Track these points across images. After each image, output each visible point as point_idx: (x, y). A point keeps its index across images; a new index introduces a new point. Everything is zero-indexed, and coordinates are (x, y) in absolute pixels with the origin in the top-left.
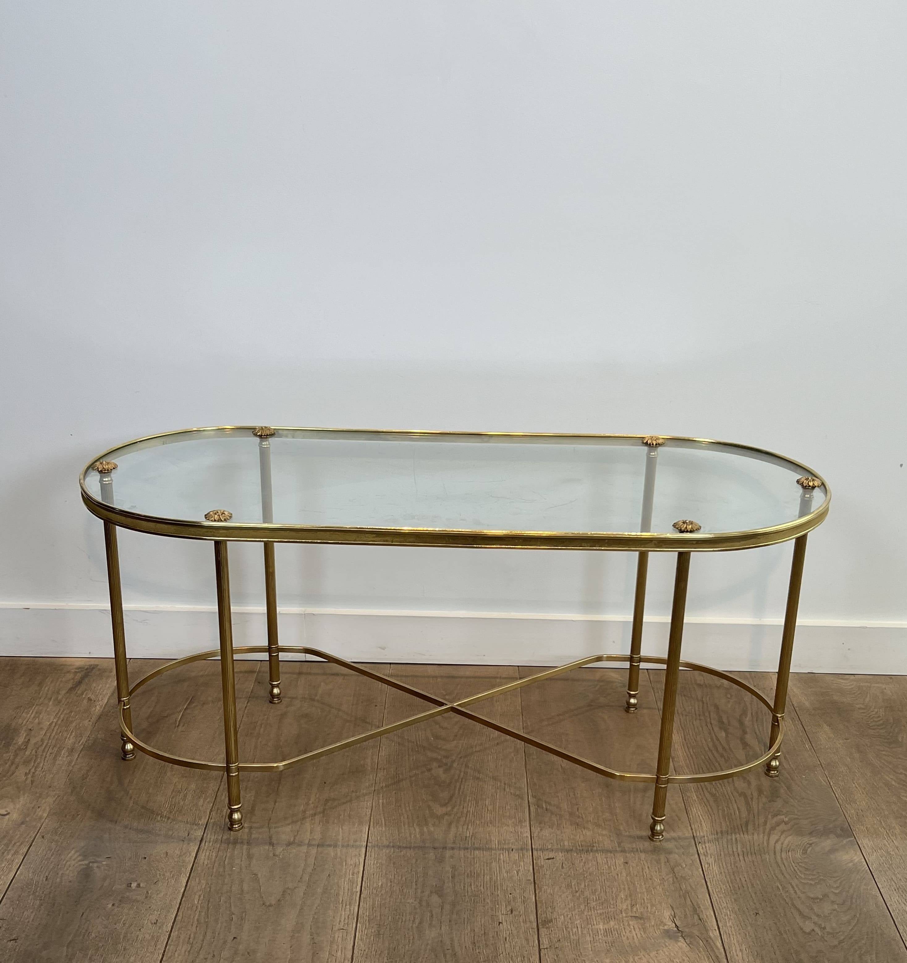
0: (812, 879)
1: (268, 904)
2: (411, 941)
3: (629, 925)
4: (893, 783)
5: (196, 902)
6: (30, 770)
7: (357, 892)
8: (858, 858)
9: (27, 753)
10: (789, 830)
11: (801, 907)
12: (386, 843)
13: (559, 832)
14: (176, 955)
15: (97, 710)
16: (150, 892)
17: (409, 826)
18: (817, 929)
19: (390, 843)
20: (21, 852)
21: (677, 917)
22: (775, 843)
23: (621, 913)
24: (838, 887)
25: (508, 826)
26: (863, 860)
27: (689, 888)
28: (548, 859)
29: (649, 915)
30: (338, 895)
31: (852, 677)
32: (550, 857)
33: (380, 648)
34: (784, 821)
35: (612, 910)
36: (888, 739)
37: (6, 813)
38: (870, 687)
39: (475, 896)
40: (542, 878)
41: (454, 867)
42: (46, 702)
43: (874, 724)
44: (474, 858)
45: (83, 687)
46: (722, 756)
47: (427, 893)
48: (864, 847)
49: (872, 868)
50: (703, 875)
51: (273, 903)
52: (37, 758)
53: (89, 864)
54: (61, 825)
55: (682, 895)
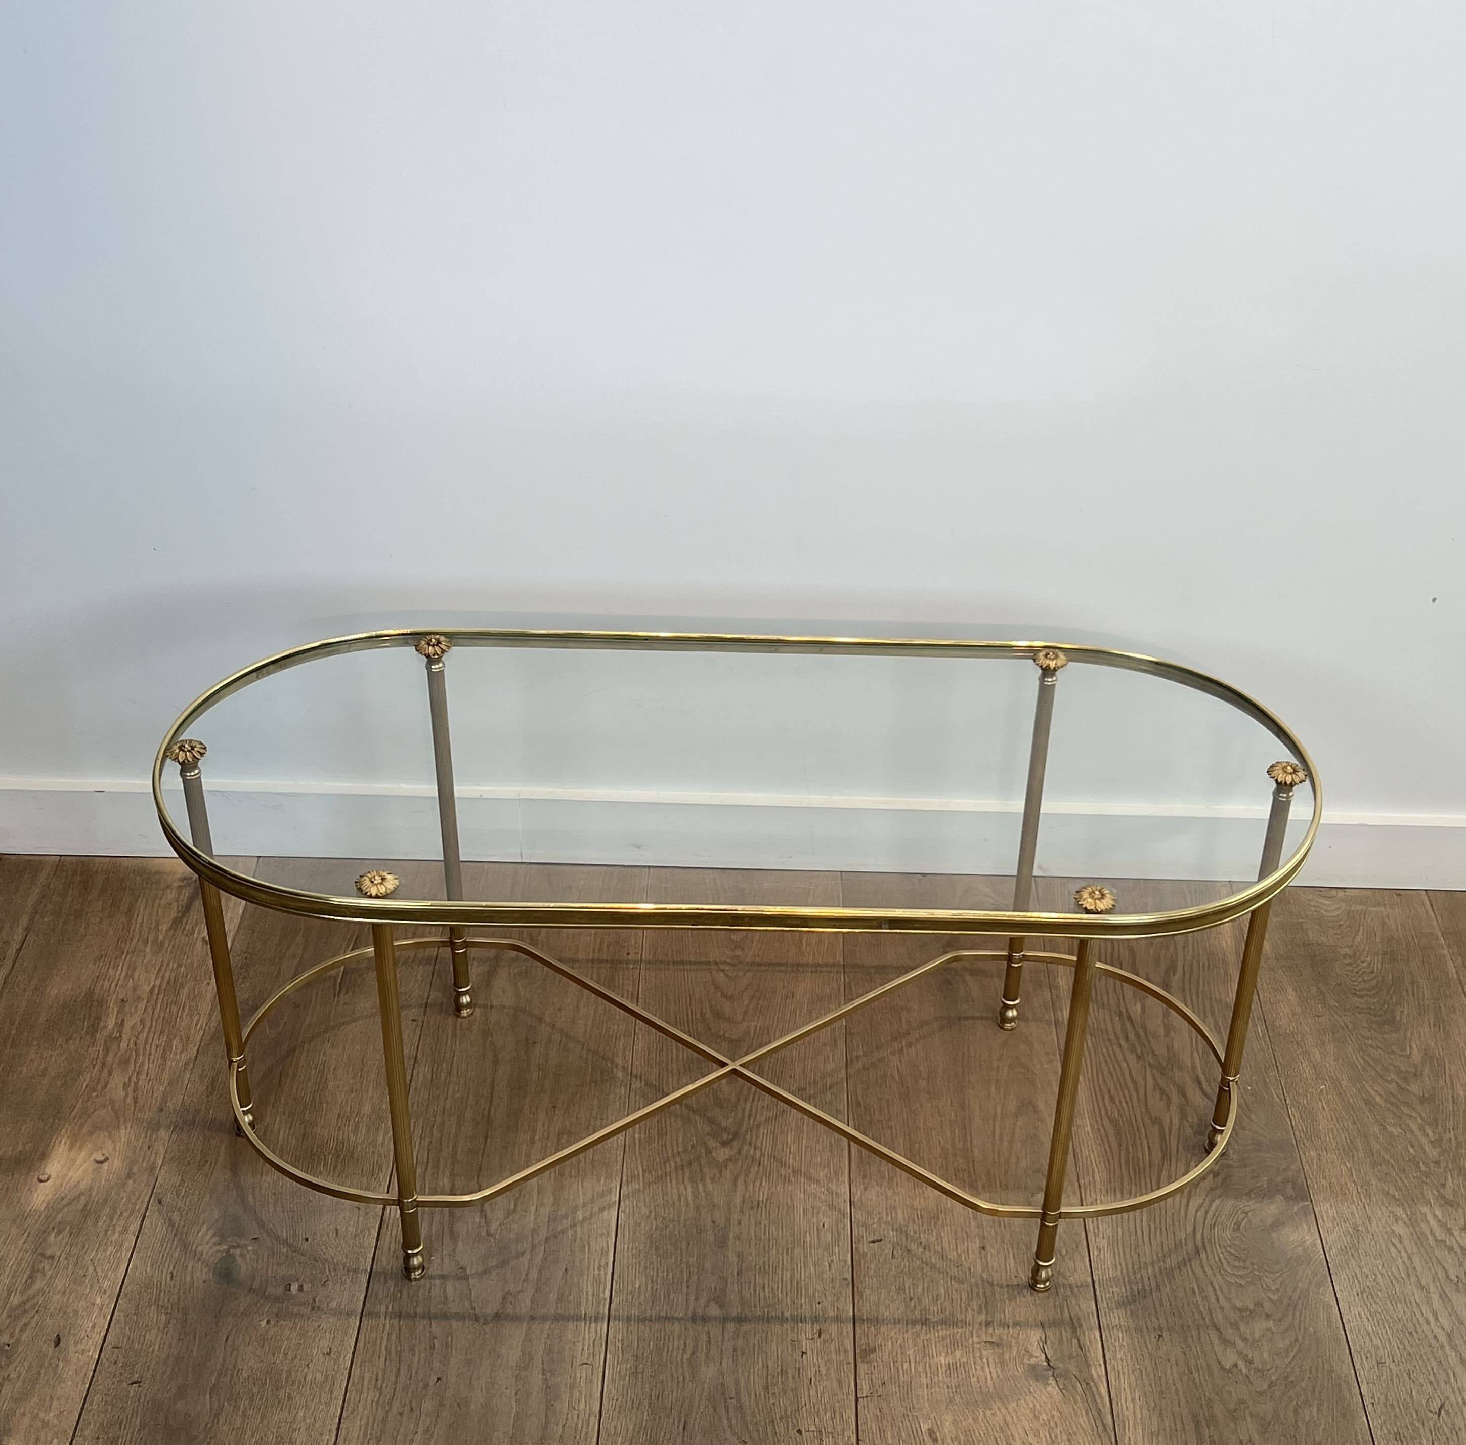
0: (1241, 1276)
2: (681, 1384)
3: (981, 1357)
4: (1378, 1099)
5: (383, 1318)
6: (130, 1079)
7: (605, 1299)
8: (1311, 1238)
9: (123, 1045)
10: (1218, 1187)
11: (1222, 1325)
12: (645, 1213)
13: (890, 1193)
14: (361, 1409)
16: (317, 1300)
17: (677, 1184)
18: (1241, 1364)
19: (651, 1211)
20: (131, 1228)
21: (1048, 1343)
22: (1196, 1212)
23: (972, 1336)
24: (1276, 1291)
25: (818, 1182)
26: (1318, 1241)
27: (1068, 1293)
28: (873, 1242)
29: (1010, 1339)
30: (579, 1305)
31: (1341, 894)
32: (876, 1238)
33: (631, 845)
34: (1212, 1172)
35: (959, 1330)
36: (1379, 1016)
37: (102, 1158)
38: (1364, 914)
39: (770, 1306)
40: (864, 1276)
41: (740, 1255)
42: (141, 947)
43: (1363, 986)
45: (193, 915)
46: (1133, 1049)
47: (702, 1301)
48: (1322, 1217)
49: (1330, 1256)
51: (489, 1318)
52: (137, 1055)
53: (228, 1251)
54: (183, 1180)
55: (1057, 1303)
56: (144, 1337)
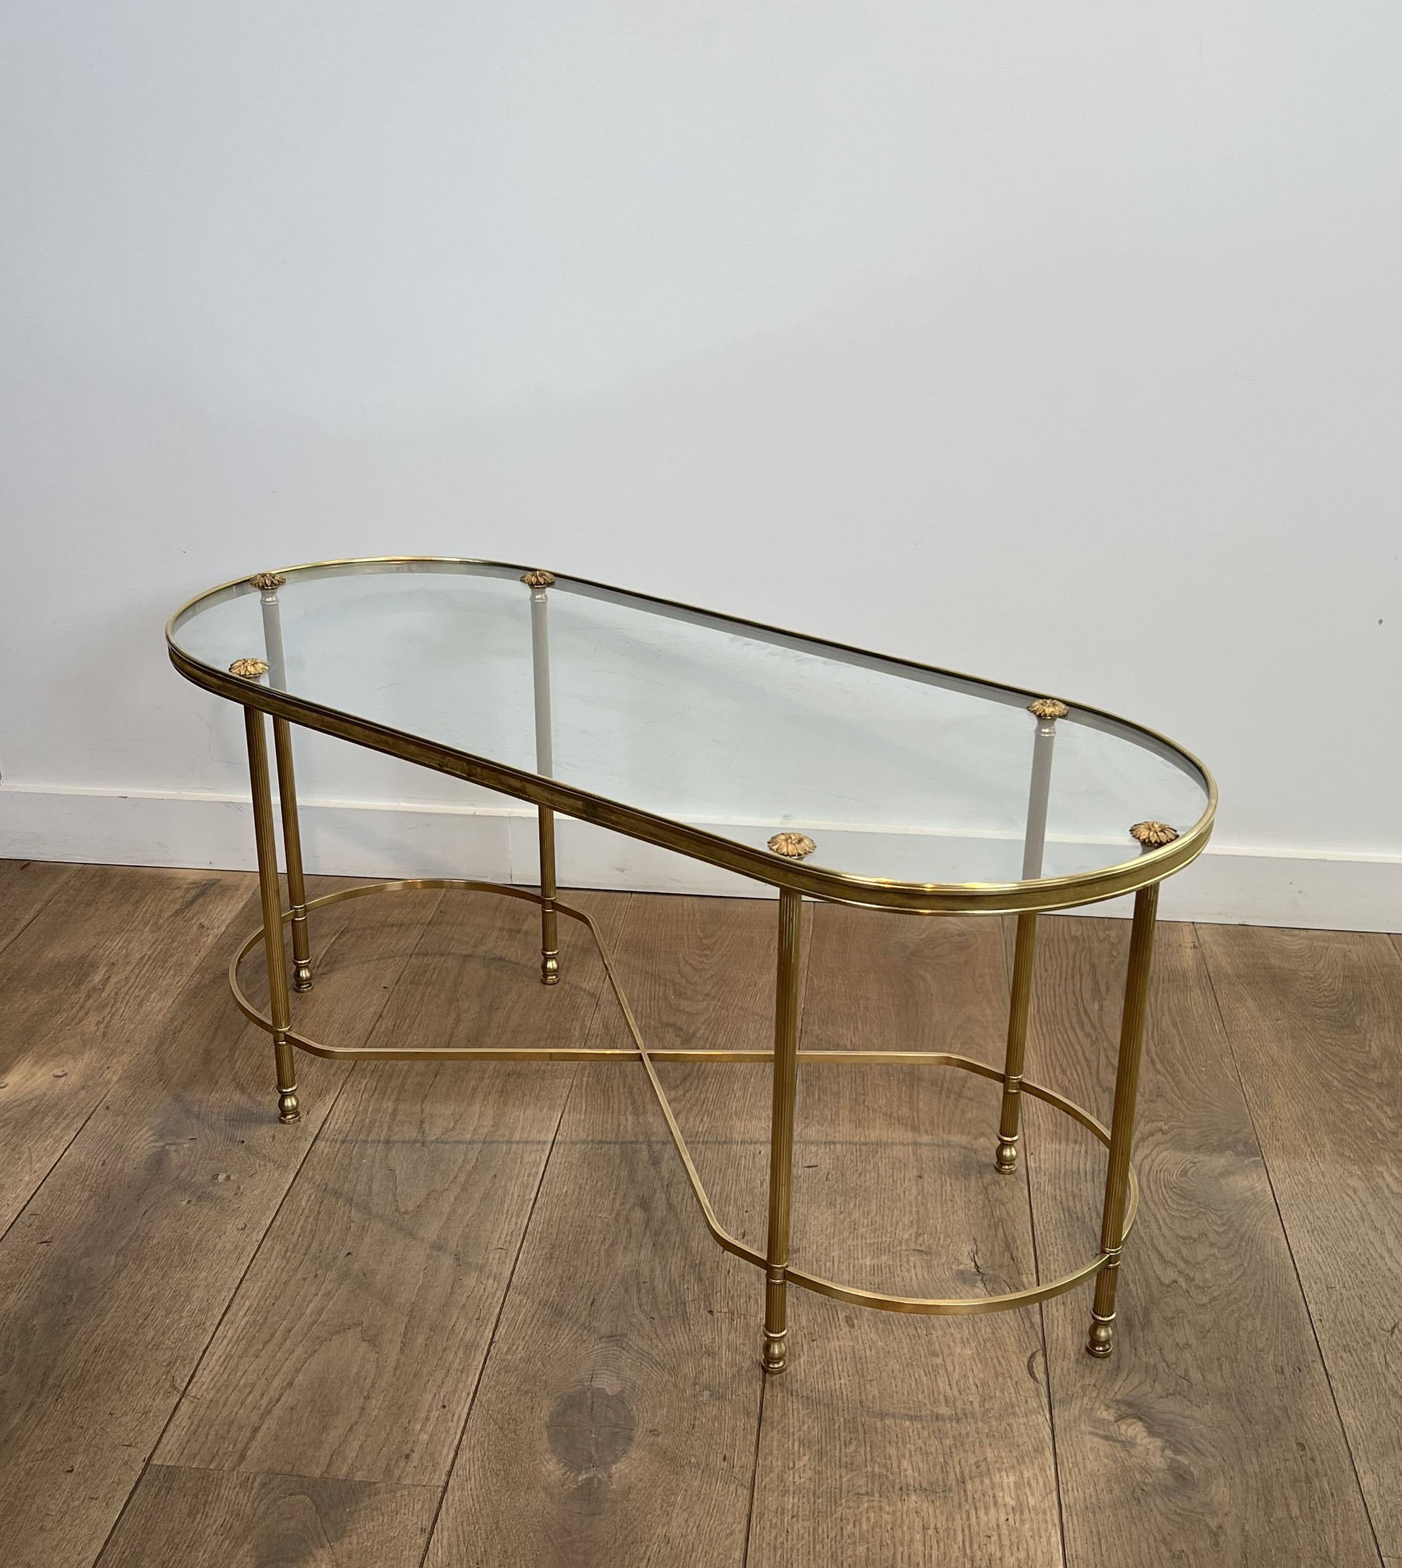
0: (1186, 1212)
1: (403, 1210)
2: (595, 1269)
3: (908, 1261)
4: (1335, 1083)
5: (303, 1203)
6: (104, 1018)
7: (530, 1198)
8: (1260, 1186)
9: (105, 994)
10: (1166, 1142)
11: (1163, 1248)
12: (583, 1136)
13: (830, 1131)
14: (265, 1273)
15: (209, 941)
16: (242, 1187)
17: (618, 1115)
18: (1181, 1281)
19: (588, 1135)
20: (74, 1126)
21: (980, 1254)
22: (1143, 1160)
23: (901, 1245)
24: (1224, 1224)
25: (759, 1119)
26: (1269, 1188)
27: (1005, 1216)
28: (809, 1167)
29: (940, 1249)
30: (503, 1202)
31: (1303, 933)
32: (812, 1164)
33: (618, 869)
34: (1161, 1130)
35: (888, 1239)
36: (1340, 1022)
37: (61, 1074)
38: (1327, 949)
42: (141, 927)
43: (1321, 999)
44: (703, 1162)
45: (195, 908)
46: (1088, 1035)
47: (628, 1206)
48: (1273, 1170)
49: (1280, 1200)
50: (1028, 1199)
51: (410, 1209)
52: (116, 1002)
53: (164, 1146)
54: (134, 1093)
55: (992, 1224)
56: (64, 1207)
